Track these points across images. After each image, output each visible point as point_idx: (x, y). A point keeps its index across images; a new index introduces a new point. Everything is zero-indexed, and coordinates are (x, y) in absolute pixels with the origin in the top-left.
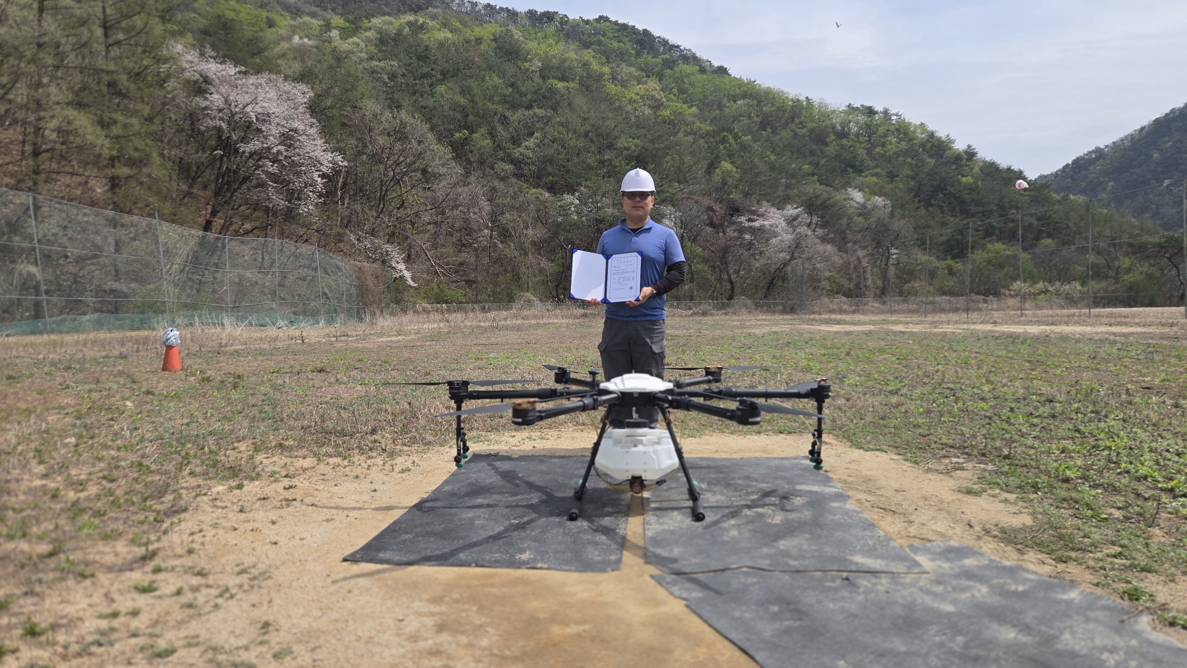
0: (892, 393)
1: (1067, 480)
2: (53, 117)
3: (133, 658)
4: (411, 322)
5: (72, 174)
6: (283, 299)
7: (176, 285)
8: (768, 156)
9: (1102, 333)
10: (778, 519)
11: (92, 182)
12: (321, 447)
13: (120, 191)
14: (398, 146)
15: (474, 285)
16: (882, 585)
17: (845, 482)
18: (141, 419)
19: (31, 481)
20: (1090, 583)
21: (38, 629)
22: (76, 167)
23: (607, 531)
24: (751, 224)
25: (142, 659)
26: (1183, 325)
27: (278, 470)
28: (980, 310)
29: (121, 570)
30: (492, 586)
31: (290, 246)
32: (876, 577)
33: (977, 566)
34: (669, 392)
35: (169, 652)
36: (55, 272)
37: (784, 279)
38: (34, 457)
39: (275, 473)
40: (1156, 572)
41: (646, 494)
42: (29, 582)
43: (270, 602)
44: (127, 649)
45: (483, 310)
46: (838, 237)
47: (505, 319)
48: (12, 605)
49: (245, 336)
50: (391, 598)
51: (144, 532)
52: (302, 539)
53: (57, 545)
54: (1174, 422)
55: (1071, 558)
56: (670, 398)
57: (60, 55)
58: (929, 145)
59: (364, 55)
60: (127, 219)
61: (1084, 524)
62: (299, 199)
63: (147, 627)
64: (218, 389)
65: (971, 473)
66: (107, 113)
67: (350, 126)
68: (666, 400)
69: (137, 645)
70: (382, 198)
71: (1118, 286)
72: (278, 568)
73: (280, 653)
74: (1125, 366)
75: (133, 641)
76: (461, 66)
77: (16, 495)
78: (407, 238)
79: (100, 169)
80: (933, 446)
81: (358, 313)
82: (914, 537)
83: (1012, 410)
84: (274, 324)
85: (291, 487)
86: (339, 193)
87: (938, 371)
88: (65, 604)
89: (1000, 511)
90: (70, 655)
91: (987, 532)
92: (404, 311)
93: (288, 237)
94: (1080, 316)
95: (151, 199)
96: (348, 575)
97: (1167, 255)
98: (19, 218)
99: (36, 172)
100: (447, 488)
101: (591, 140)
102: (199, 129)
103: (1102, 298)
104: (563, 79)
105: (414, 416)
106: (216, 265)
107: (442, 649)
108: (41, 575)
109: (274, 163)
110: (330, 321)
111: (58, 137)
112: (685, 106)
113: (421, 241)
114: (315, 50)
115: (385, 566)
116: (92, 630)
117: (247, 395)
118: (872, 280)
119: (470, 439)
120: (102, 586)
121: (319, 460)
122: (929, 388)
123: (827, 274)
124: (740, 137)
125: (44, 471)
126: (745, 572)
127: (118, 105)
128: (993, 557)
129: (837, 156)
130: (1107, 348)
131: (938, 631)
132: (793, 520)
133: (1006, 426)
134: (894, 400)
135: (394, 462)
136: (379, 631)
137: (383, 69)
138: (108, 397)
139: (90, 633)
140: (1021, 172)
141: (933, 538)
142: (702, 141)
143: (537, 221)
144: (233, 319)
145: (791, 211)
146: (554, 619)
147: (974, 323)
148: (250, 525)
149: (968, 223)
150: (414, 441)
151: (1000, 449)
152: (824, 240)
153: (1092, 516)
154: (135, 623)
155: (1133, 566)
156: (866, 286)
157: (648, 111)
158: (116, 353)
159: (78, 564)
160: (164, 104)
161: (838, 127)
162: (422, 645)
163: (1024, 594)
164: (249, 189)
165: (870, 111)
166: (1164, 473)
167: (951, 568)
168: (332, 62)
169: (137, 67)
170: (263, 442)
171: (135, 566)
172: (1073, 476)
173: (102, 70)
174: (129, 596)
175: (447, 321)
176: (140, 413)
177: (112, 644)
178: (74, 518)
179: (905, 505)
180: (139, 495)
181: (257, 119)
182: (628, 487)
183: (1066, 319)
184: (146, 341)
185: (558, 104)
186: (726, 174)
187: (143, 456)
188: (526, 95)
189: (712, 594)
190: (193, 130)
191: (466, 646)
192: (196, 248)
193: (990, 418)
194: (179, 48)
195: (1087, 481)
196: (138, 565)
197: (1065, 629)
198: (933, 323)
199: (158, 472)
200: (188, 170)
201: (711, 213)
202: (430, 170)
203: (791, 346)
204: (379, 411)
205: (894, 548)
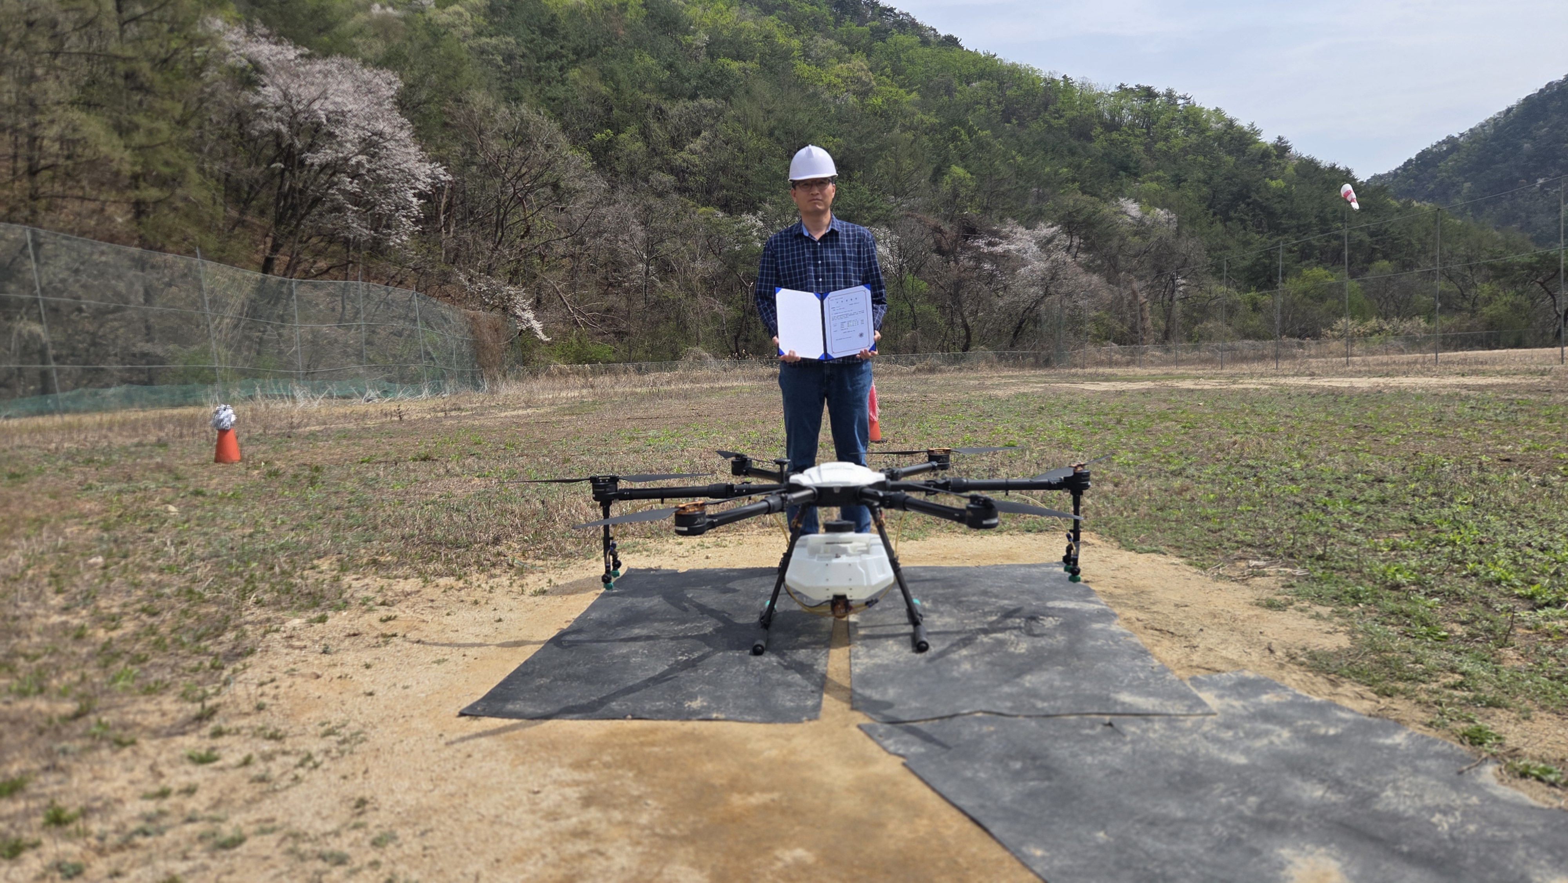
0: (1176, 474)
1: (1397, 587)
2: (52, 122)
3: (190, 850)
4: (544, 389)
5: (82, 199)
6: (372, 361)
7: (229, 346)
8: (1013, 158)
9: (1451, 386)
10: (1023, 647)
11: (110, 209)
12: (428, 563)
13: (148, 221)
14: (519, 153)
15: (626, 339)
16: (1155, 731)
17: (1111, 595)
18: (189, 529)
19: (47, 617)
20: (1421, 723)
21: (64, 816)
22: (88, 189)
23: (803, 668)
24: (992, 249)
25: (202, 851)
26: (1558, 373)
27: (371, 595)
28: (1294, 357)
29: (170, 735)
30: (653, 744)
31: (378, 290)
32: (1148, 721)
33: (1278, 703)
34: (880, 485)
35: (236, 842)
36: (65, 331)
37: (1036, 321)
38: (50, 584)
39: (368, 599)
40: (1507, 707)
41: (853, 618)
42: (49, 753)
43: (366, 772)
44: (182, 839)
45: (639, 370)
46: (1107, 264)
47: (669, 383)
48: (30, 785)
49: (323, 411)
50: (523, 763)
51: (199, 683)
52: (405, 688)
53: (84, 702)
54: (1540, 506)
55: (1397, 690)
56: (881, 494)
57: (58, 37)
58: (1227, 138)
59: (469, 30)
60: (158, 258)
61: (1416, 644)
62: (388, 226)
63: (207, 809)
64: (291, 487)
65: (1273, 580)
66: (125, 115)
67: (453, 127)
68: (876, 497)
69: (194, 832)
70: (500, 224)
71: (1475, 321)
72: (374, 727)
73: (380, 839)
74: (1480, 431)
75: (189, 828)
76: (601, 41)
77: (29, 637)
78: (535, 276)
79: (120, 191)
80: (1226, 544)
81: (473, 378)
82: (1198, 667)
83: (1330, 494)
84: (362, 395)
85: (389, 619)
86: (442, 217)
87: (1235, 443)
88: (97, 782)
89: (1310, 630)
90: (108, 848)
91: (1292, 658)
92: (535, 375)
93: (375, 278)
94: (1424, 363)
95: (189, 231)
96: (466, 734)
97: (1540, 279)
98: (14, 259)
99: (34, 197)
100: (594, 615)
101: (778, 139)
102: (249, 134)
103: (1453, 338)
104: (738, 57)
105: (550, 518)
106: (282, 318)
107: (590, 829)
108: (65, 744)
109: (353, 178)
110: (437, 390)
111: (61, 149)
112: (902, 91)
113: (554, 280)
114: (403, 23)
115: (514, 721)
116: (135, 814)
117: (329, 494)
118: (1151, 321)
119: (623, 549)
120: (146, 757)
121: (426, 581)
122: (1223, 466)
123: (1093, 314)
124: (976, 133)
125: (64, 604)
126: (979, 719)
127: (140, 103)
128: (1298, 692)
129: (1104, 155)
130: (1458, 407)
131: (1225, 791)
132: (1042, 648)
133: (1321, 516)
134: (1177, 483)
135: (524, 582)
136: (508, 808)
137: (496, 47)
138: (144, 500)
139: (133, 819)
140: (1348, 172)
141: (1223, 667)
142: (925, 139)
143: (707, 250)
144: (307, 390)
145: (1045, 230)
146: (734, 785)
147: (1285, 376)
148: (337, 672)
149: (1278, 243)
150: (549, 553)
151: (1313, 547)
152: (1088, 268)
153: (1428, 635)
154: (191, 804)
155: (1476, 700)
156: (1143, 329)
157: (852, 99)
158: (152, 438)
159: (114, 728)
160: (201, 101)
161: (1107, 115)
162: (565, 824)
163: (1336, 738)
164: (321, 215)
165: (1149, 94)
166: (1523, 575)
167: (1244, 707)
168: (427, 39)
169: (162, 51)
170: (352, 558)
171: (188, 728)
172: (1404, 581)
173: (117, 57)
174: (182, 768)
175: (592, 387)
176: (187, 521)
177: (161, 832)
178: (106, 666)
179: (1187, 624)
180: (191, 633)
181: (328, 120)
182: (827, 609)
183: (1405, 367)
184: (192, 422)
185: (732, 92)
186: (958, 182)
187: (193, 580)
188: (688, 80)
189: (937, 748)
190: (242, 135)
191: (620, 824)
192: (253, 296)
193: (1301, 505)
194: (219, 24)
195: (1423, 587)
196: (193, 727)
197: (1387, 784)
198: (1232, 376)
199: (214, 601)
200: (238, 190)
201: (938, 236)
202: (562, 184)
203: (1045, 412)
204: (503, 512)
205: (1171, 682)
